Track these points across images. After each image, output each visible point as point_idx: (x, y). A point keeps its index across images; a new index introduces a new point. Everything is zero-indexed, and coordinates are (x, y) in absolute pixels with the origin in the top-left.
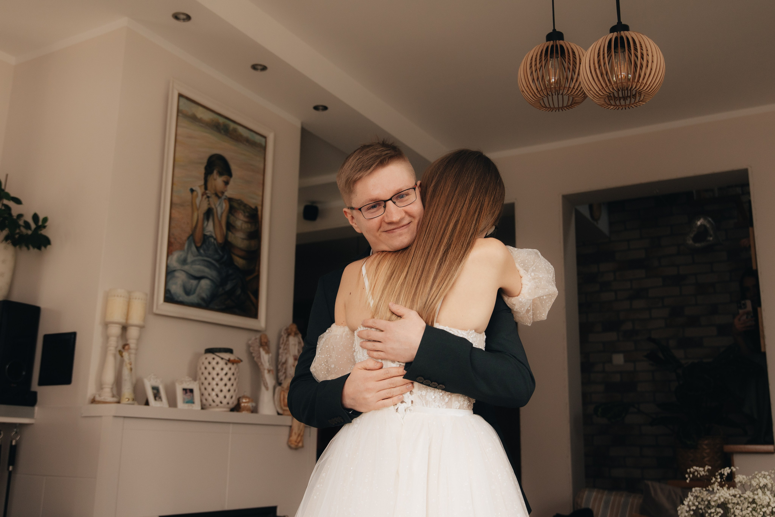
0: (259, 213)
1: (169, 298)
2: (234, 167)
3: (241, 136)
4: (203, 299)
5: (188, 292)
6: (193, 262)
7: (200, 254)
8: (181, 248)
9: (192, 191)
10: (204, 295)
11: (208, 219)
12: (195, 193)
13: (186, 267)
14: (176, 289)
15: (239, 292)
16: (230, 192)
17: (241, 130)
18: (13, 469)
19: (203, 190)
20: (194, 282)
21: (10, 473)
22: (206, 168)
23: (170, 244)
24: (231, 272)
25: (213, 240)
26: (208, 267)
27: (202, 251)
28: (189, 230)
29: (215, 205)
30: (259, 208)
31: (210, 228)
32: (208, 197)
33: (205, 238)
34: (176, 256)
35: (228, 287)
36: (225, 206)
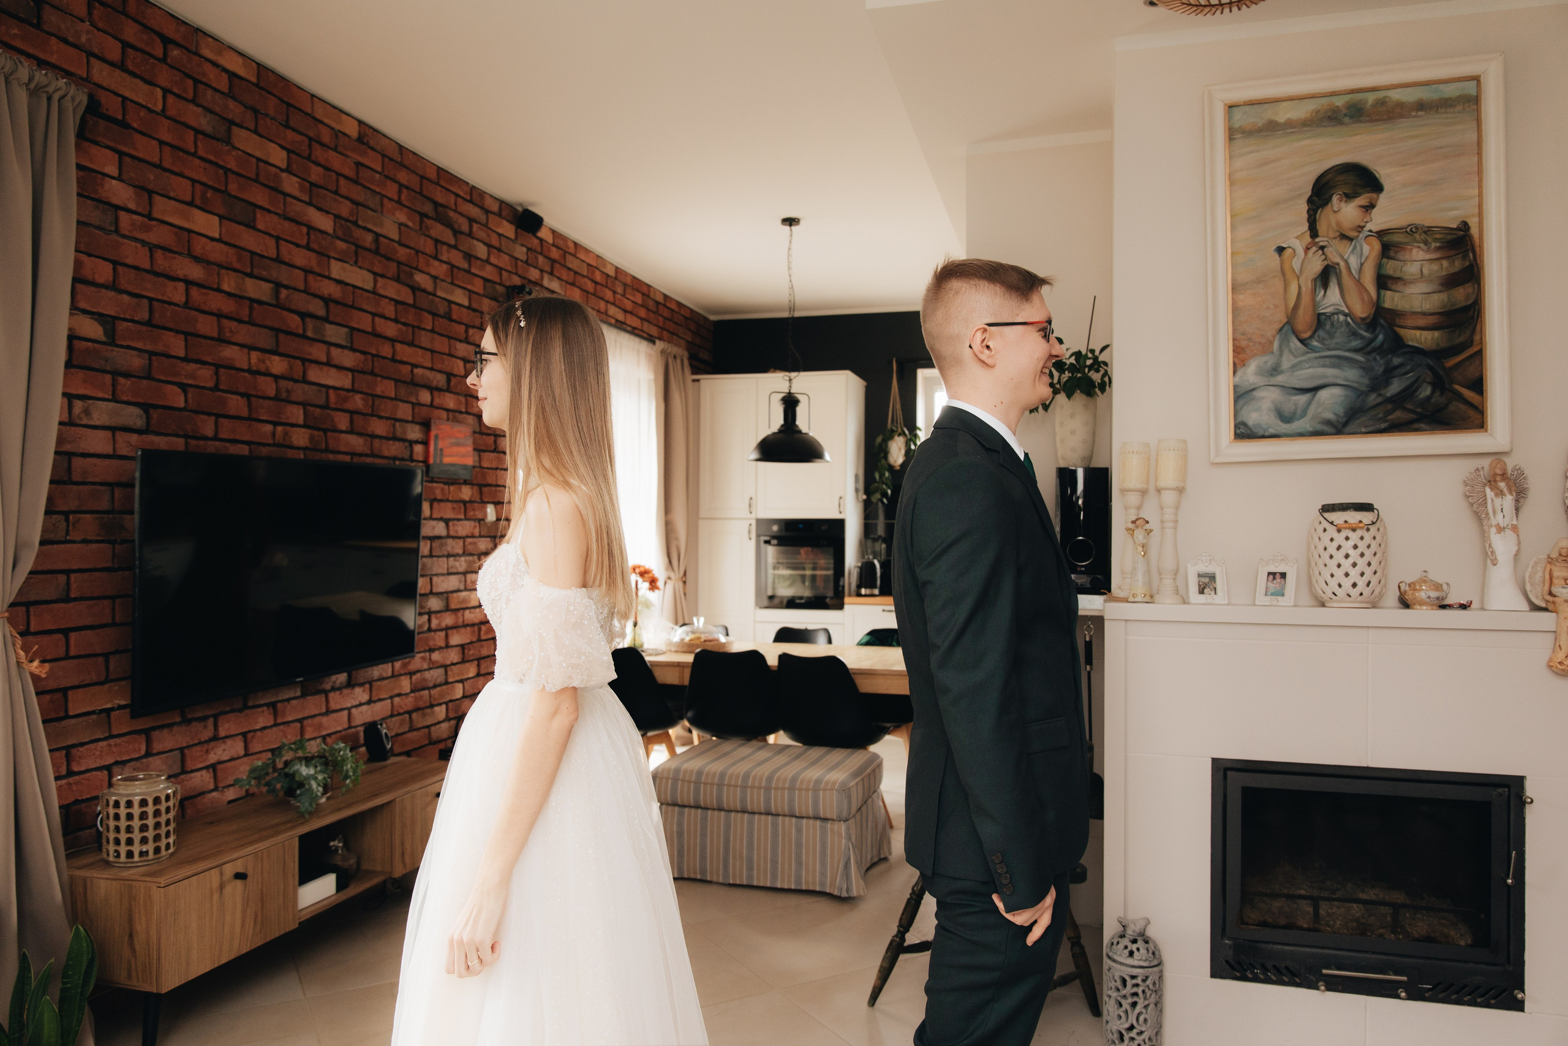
0: (1474, 231)
1: (1244, 433)
2: (1383, 172)
3: (1400, 105)
4: (1328, 422)
5: (1285, 417)
6: (1294, 367)
7: (1313, 350)
8: (1266, 349)
9: (1280, 250)
10: (1329, 415)
11: (1325, 286)
12: (1288, 253)
13: (1280, 379)
14: (1259, 415)
15: (1426, 391)
16: (1379, 220)
17: (1396, 95)
18: (1091, 669)
19: (1308, 239)
20: (1303, 399)
21: (1089, 673)
22: (1310, 201)
23: (1238, 350)
24: (1396, 361)
25: (1342, 318)
26: (1333, 366)
27: (1315, 343)
28: (1281, 317)
29: (1342, 257)
30: (1473, 223)
31: (1332, 298)
32: (1322, 248)
33: (1320, 321)
34: (1252, 367)
35: (1395, 387)
36: (1370, 249)
